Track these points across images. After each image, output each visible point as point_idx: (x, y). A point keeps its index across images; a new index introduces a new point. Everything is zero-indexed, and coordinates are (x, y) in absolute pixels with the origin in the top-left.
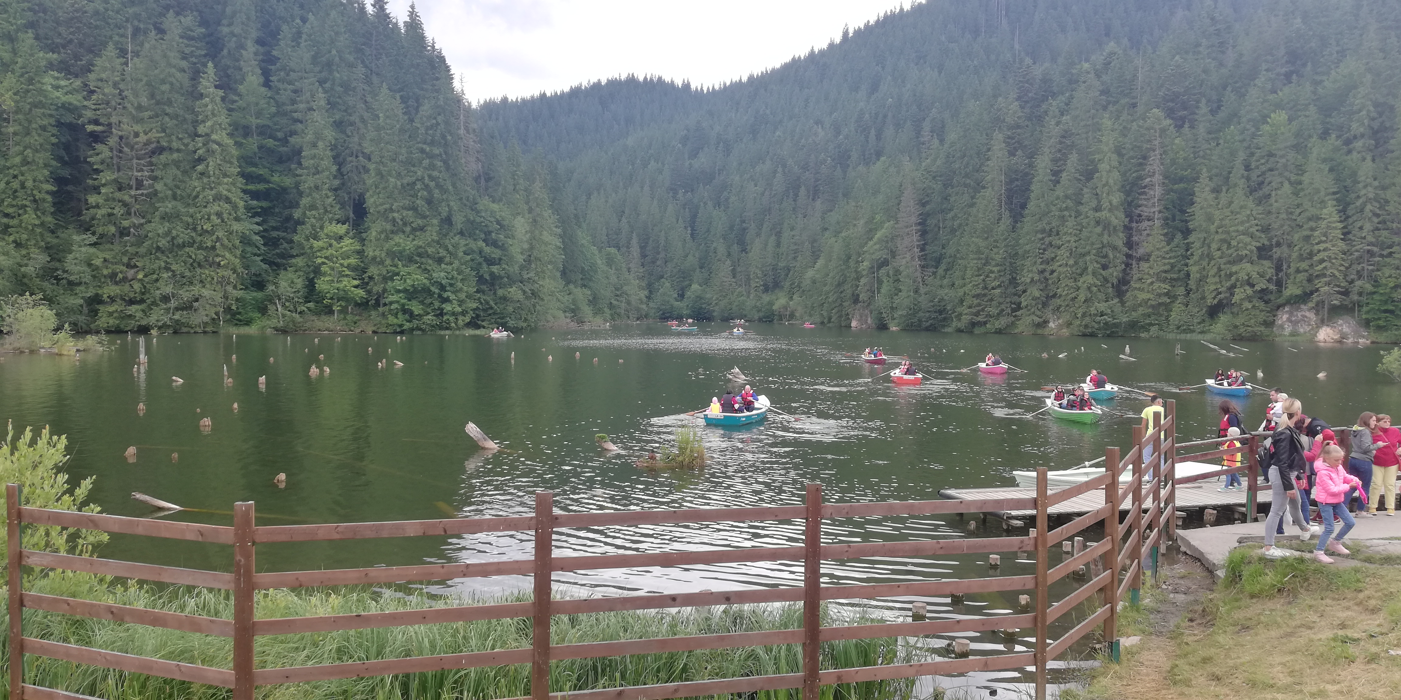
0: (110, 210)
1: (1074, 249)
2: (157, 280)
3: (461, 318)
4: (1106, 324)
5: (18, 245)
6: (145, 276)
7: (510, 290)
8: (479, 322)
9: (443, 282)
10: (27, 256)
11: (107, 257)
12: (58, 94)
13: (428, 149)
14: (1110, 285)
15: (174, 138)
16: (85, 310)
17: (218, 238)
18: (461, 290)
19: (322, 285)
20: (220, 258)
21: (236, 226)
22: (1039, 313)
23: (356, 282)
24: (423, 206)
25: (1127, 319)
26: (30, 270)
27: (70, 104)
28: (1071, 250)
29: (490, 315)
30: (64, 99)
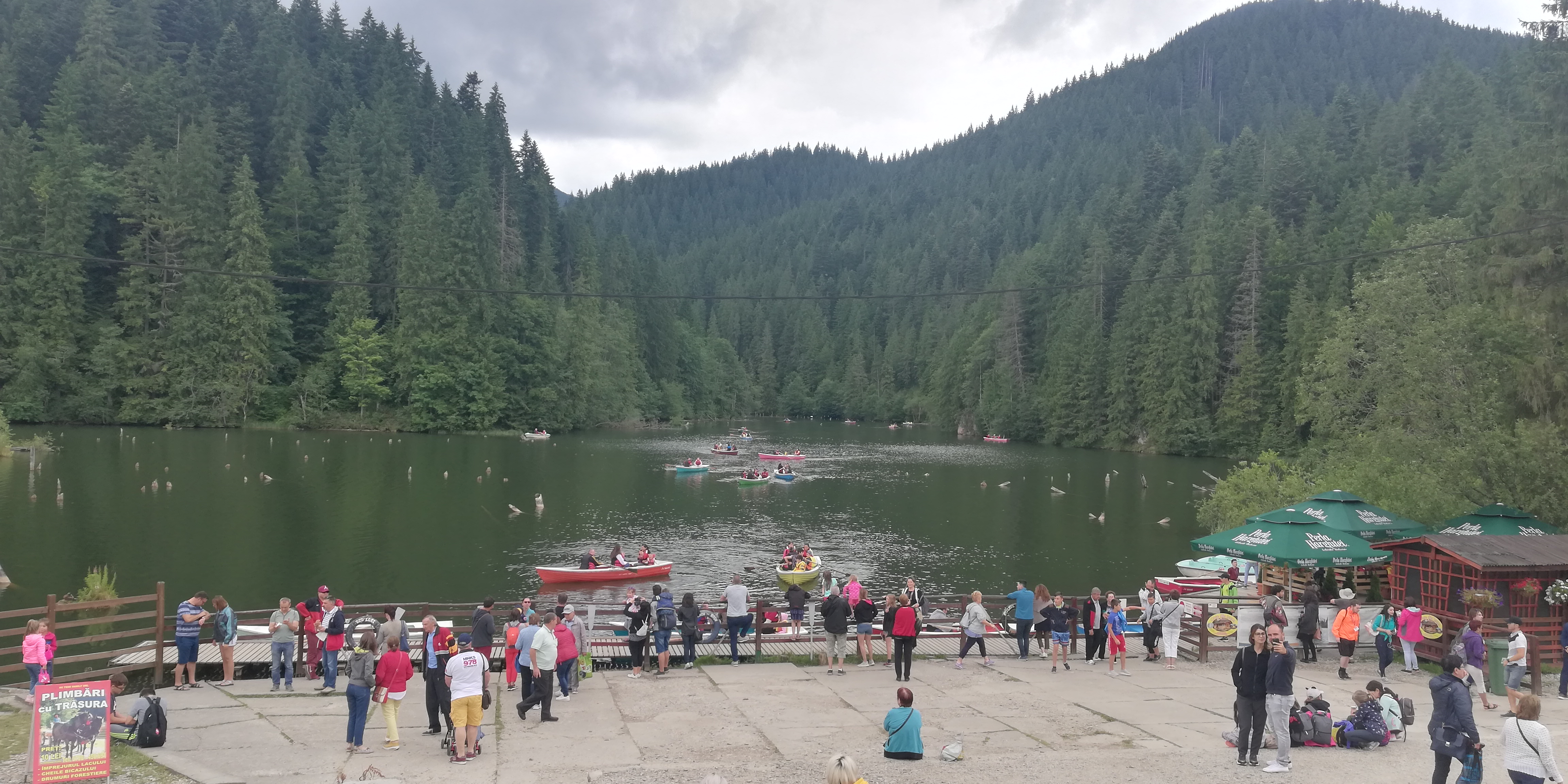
0: (137, 303)
1: (1161, 359)
2: (180, 374)
3: (487, 418)
4: (1192, 442)
5: (47, 336)
6: (169, 369)
7: (543, 389)
8: (509, 423)
9: (469, 380)
10: (54, 347)
11: (133, 349)
12: (97, 185)
13: (460, 244)
14: (1200, 399)
15: (205, 230)
16: (110, 401)
17: (243, 331)
18: (488, 388)
19: (347, 381)
20: (245, 353)
21: (264, 320)
22: (1125, 428)
23: (381, 379)
24: (453, 302)
25: (1215, 438)
26: (55, 361)
27: (110, 195)
28: (1158, 359)
29: (521, 415)
30: (103, 190)
